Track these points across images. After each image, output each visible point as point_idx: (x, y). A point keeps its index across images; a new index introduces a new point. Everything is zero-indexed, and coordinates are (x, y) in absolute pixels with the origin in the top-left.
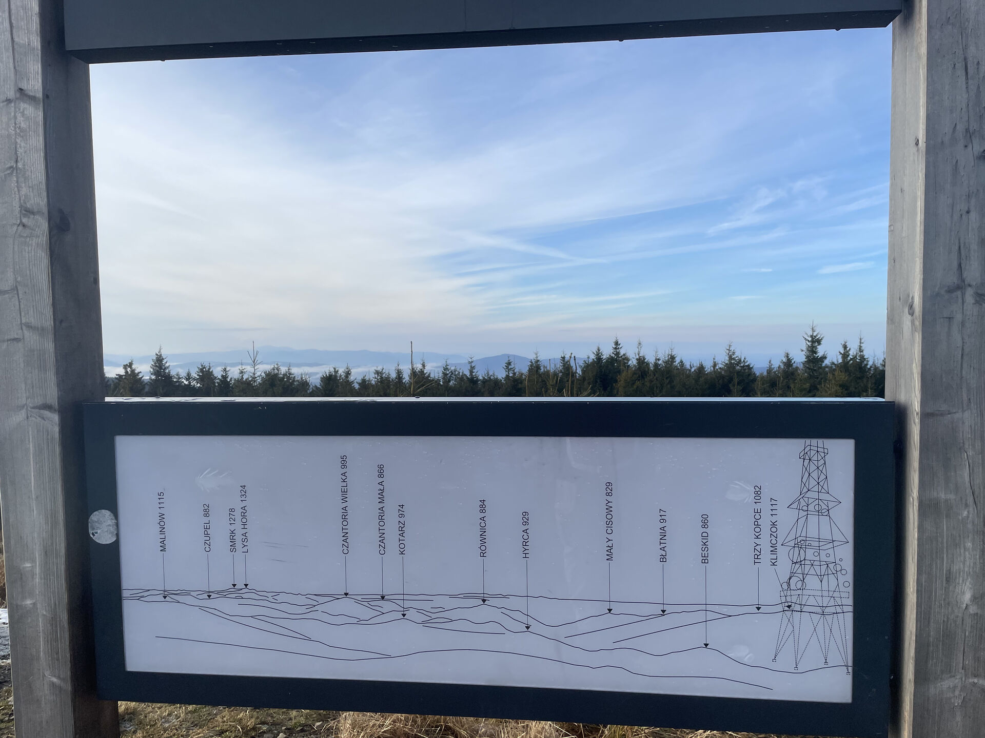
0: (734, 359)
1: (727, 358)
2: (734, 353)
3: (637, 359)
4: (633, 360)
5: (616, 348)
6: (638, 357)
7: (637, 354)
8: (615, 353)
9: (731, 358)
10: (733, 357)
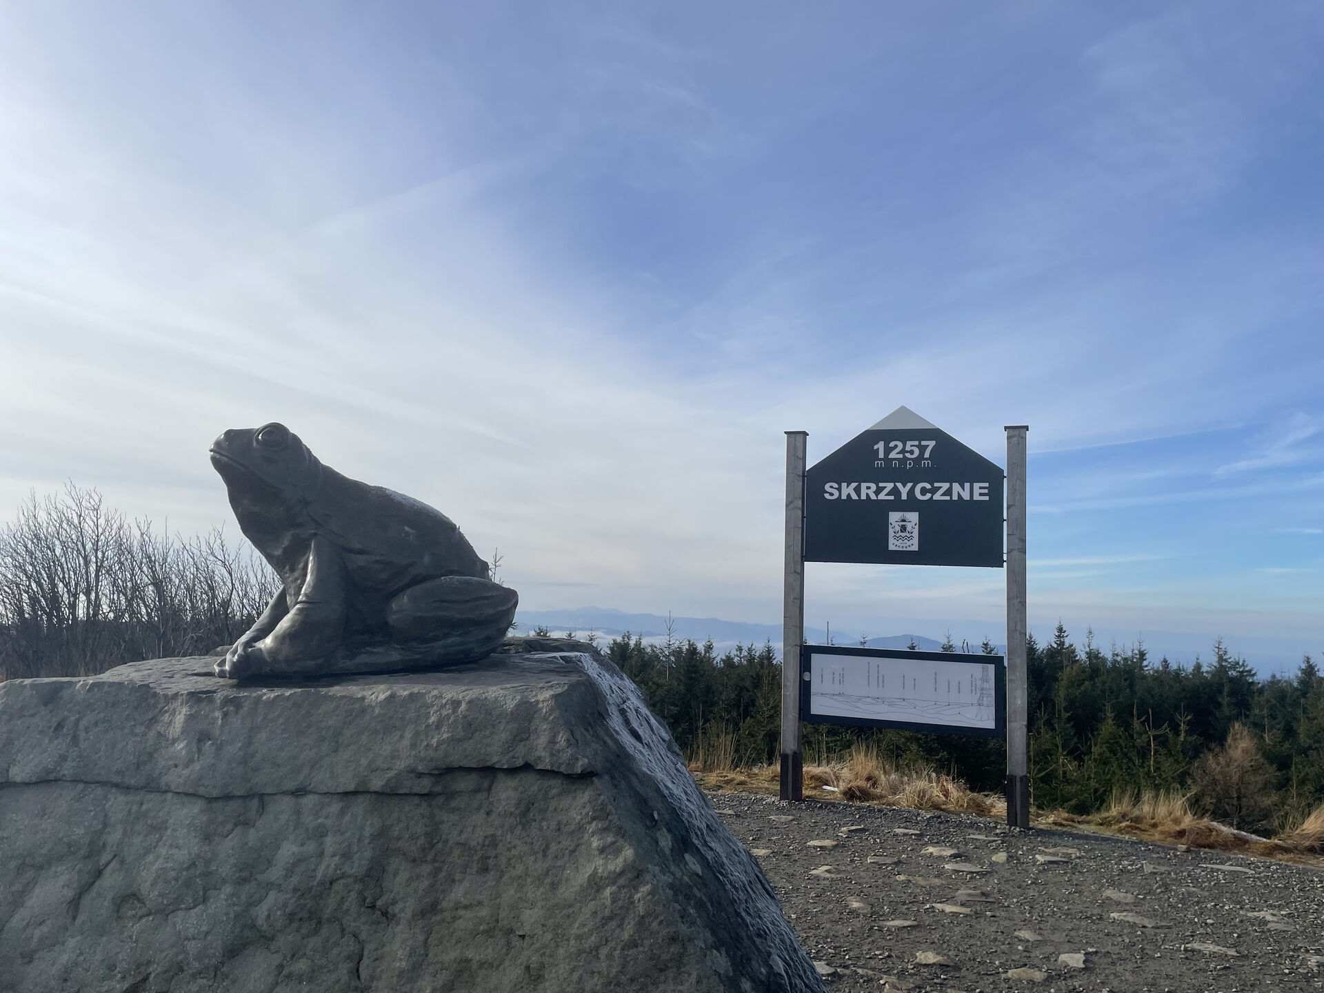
0: (1226, 660)
1: (1216, 659)
2: (1226, 653)
3: (1087, 653)
4: (1082, 653)
5: (1059, 636)
6: (1088, 650)
7: (1087, 646)
8: (1058, 642)
9: (1221, 659)
10: (1224, 658)
